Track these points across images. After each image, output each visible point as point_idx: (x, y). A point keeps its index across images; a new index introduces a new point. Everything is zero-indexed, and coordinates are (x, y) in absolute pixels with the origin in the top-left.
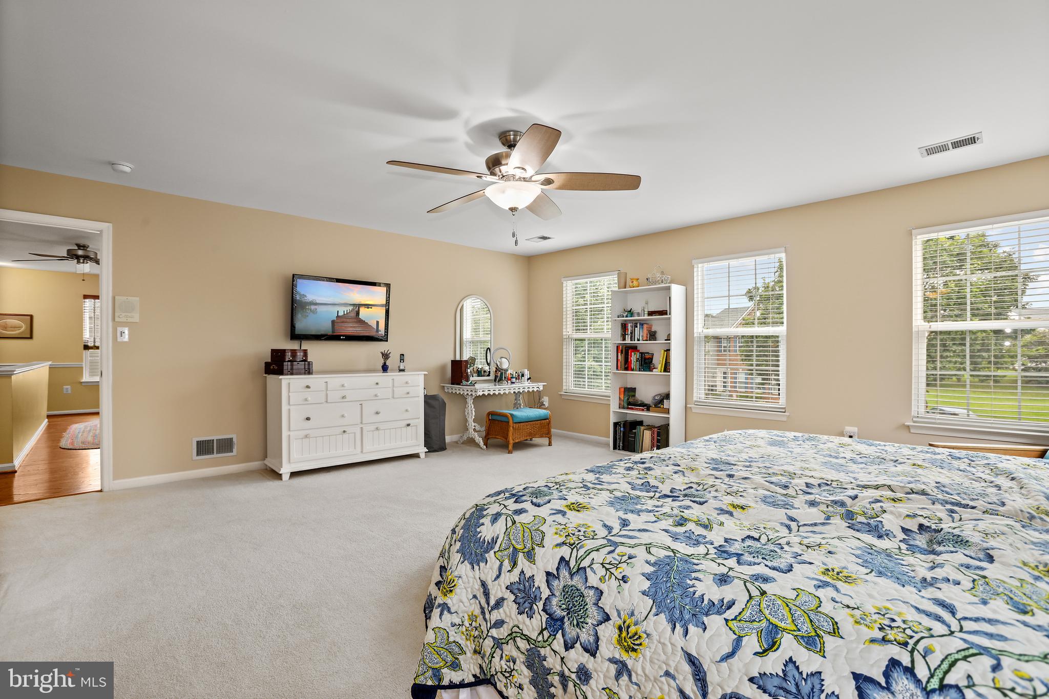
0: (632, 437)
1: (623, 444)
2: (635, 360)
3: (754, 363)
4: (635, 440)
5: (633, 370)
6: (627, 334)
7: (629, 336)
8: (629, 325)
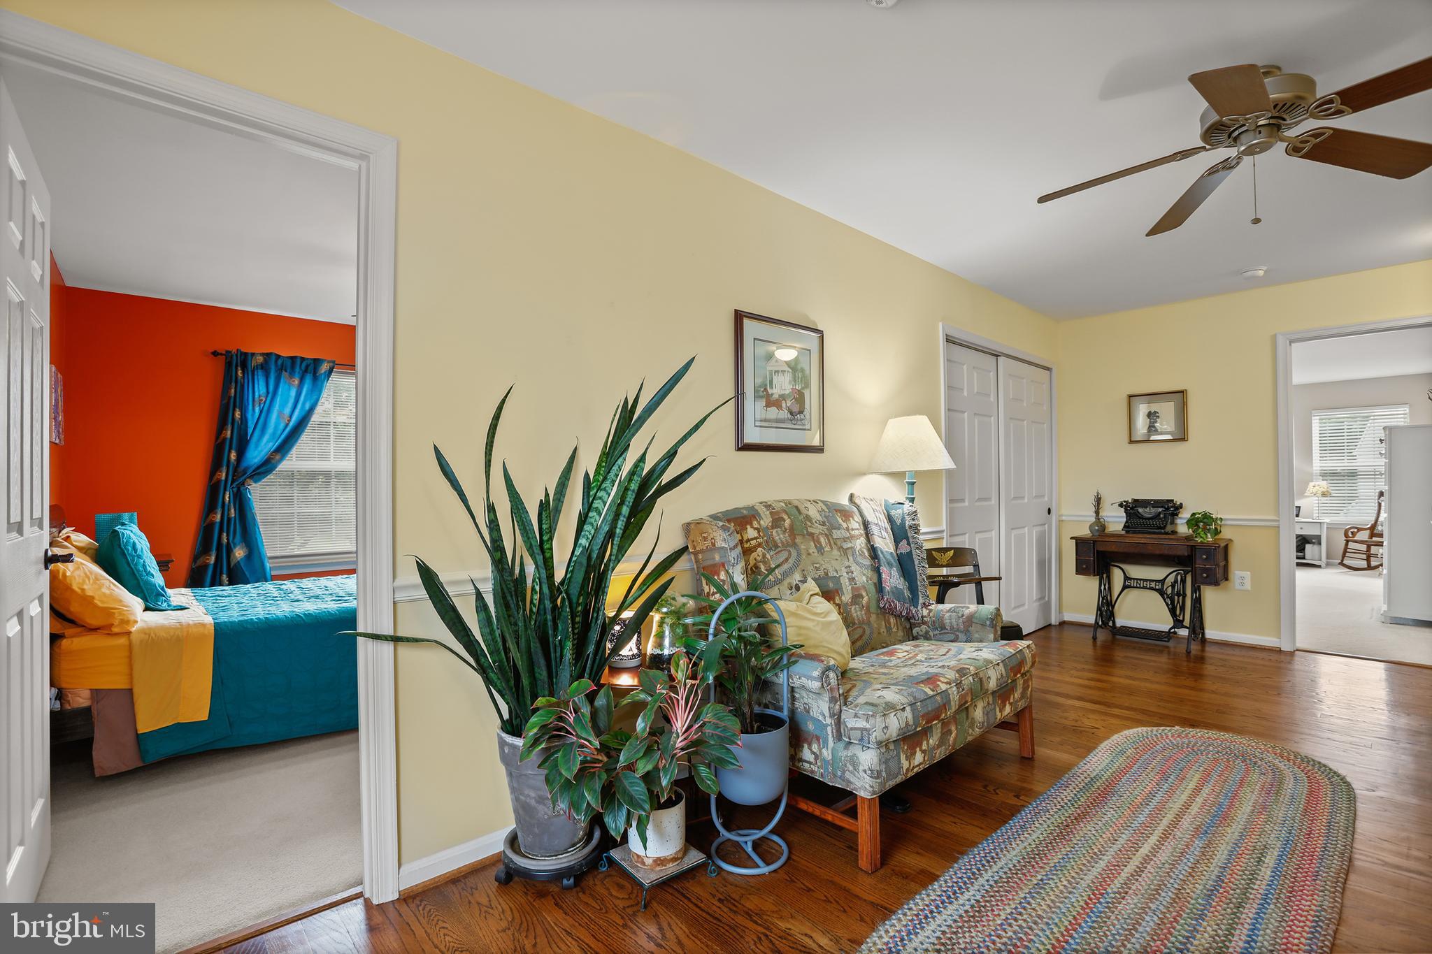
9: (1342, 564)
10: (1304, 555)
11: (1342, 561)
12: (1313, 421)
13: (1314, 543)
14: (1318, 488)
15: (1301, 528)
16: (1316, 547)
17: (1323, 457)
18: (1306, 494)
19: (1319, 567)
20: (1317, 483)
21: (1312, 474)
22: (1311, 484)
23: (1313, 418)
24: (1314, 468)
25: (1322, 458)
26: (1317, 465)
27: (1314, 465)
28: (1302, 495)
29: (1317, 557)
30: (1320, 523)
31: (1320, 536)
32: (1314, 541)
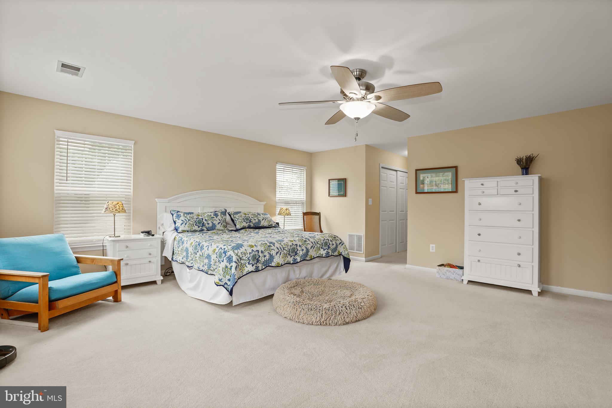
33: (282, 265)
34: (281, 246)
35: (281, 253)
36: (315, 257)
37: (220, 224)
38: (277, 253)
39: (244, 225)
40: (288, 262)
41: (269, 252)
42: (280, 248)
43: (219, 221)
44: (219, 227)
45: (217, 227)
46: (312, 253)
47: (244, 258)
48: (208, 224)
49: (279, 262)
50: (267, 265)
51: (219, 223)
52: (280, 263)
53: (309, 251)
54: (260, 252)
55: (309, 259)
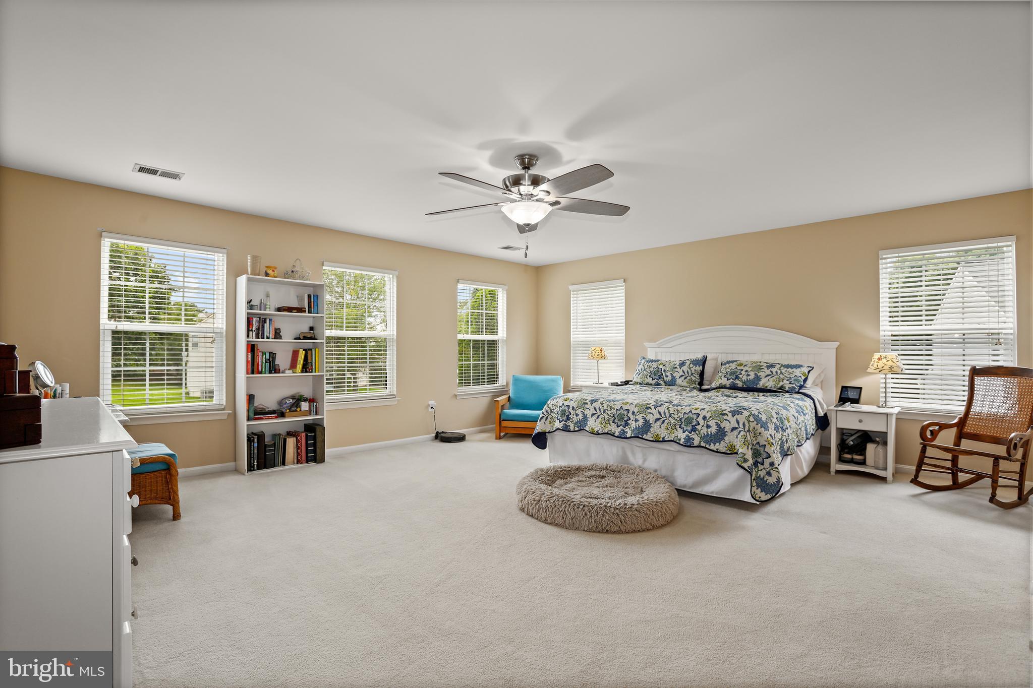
0: (270, 451)
1: (257, 462)
2: (264, 361)
3: (368, 360)
4: (274, 453)
5: (261, 373)
6: (252, 331)
7: (254, 334)
8: (254, 319)
9: (915, 481)
10: (865, 460)
11: (917, 476)
12: (880, 266)
13: (878, 443)
14: (884, 361)
15: (860, 421)
16: (880, 449)
17: (893, 317)
18: (869, 370)
19: (883, 479)
20: (883, 354)
21: (879, 341)
22: (877, 355)
23: (880, 261)
24: (882, 333)
25: (893, 321)
26: (886, 329)
27: (881, 328)
28: (863, 370)
29: (881, 465)
30: (887, 414)
31: (886, 433)
32: (878, 439)
33: (599, 434)
34: (601, 407)
35: (664, 421)
36: (666, 439)
37: (683, 378)
38: (593, 415)
39: (722, 383)
40: (609, 432)
41: (583, 411)
42: (599, 409)
43: (682, 373)
44: (679, 381)
45: (678, 382)
46: (658, 430)
47: (555, 411)
48: (667, 376)
49: (593, 427)
50: (581, 427)
51: (682, 376)
52: (596, 430)
53: (651, 425)
54: (571, 408)
55: (651, 439)
